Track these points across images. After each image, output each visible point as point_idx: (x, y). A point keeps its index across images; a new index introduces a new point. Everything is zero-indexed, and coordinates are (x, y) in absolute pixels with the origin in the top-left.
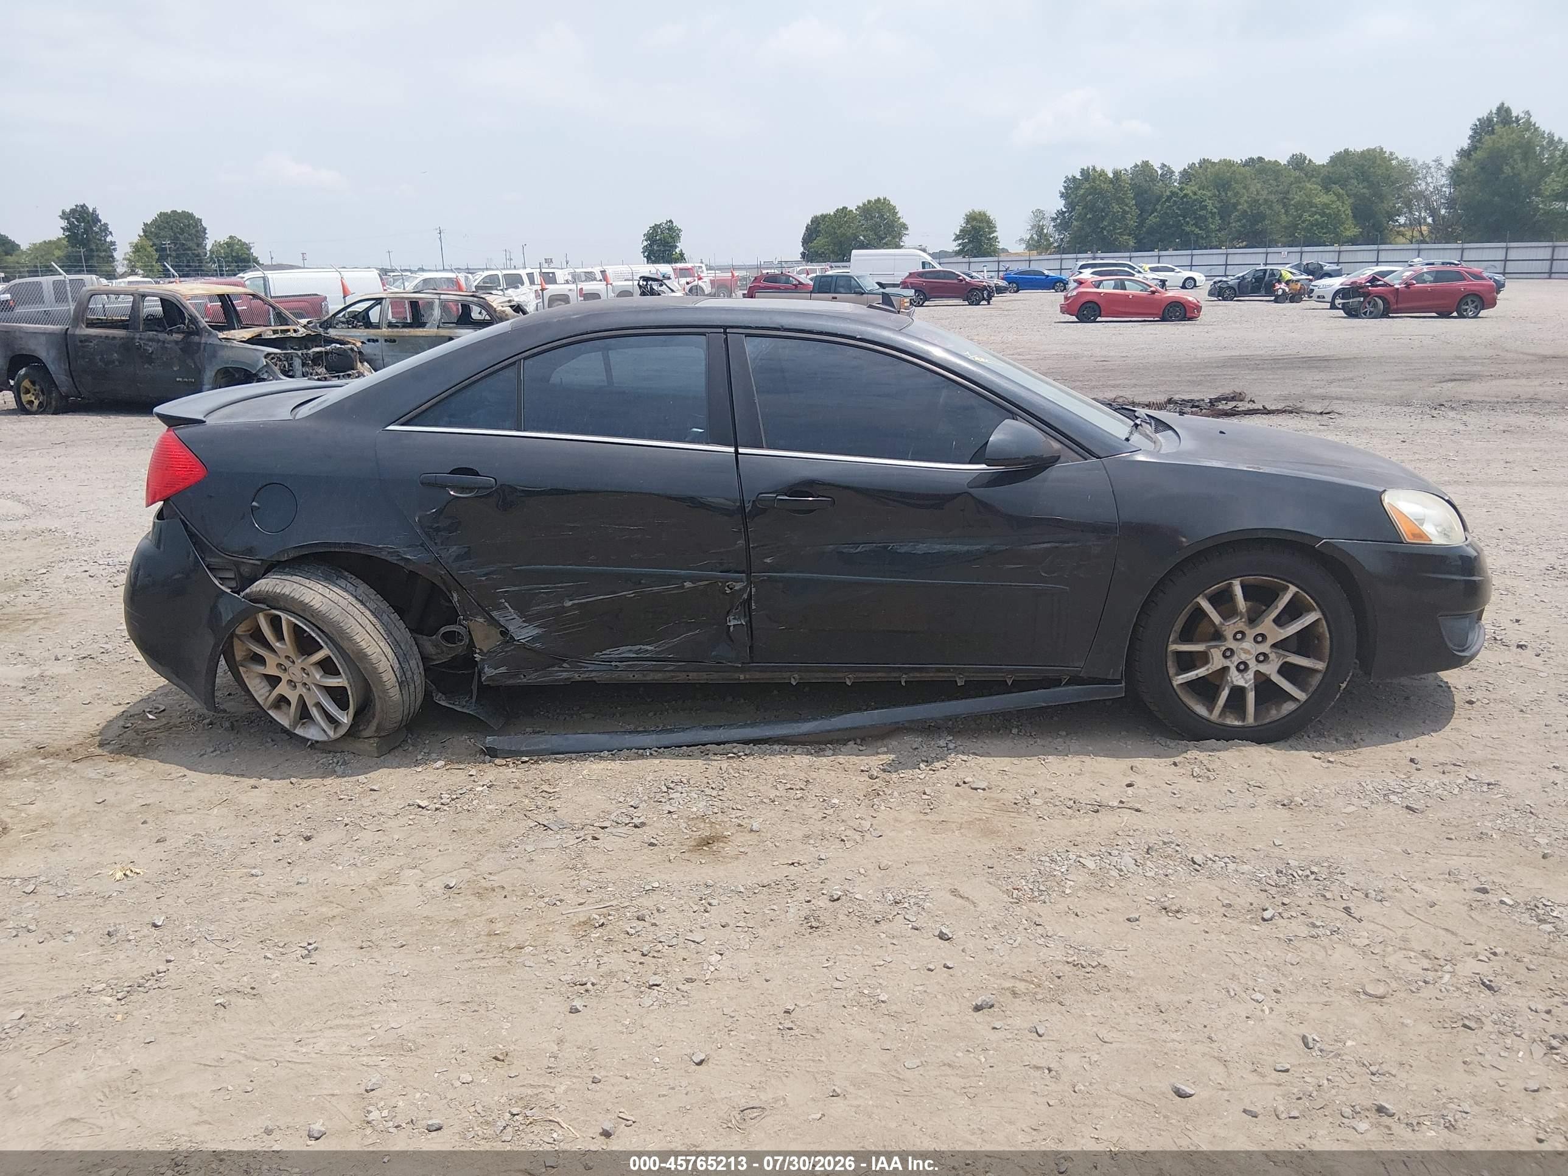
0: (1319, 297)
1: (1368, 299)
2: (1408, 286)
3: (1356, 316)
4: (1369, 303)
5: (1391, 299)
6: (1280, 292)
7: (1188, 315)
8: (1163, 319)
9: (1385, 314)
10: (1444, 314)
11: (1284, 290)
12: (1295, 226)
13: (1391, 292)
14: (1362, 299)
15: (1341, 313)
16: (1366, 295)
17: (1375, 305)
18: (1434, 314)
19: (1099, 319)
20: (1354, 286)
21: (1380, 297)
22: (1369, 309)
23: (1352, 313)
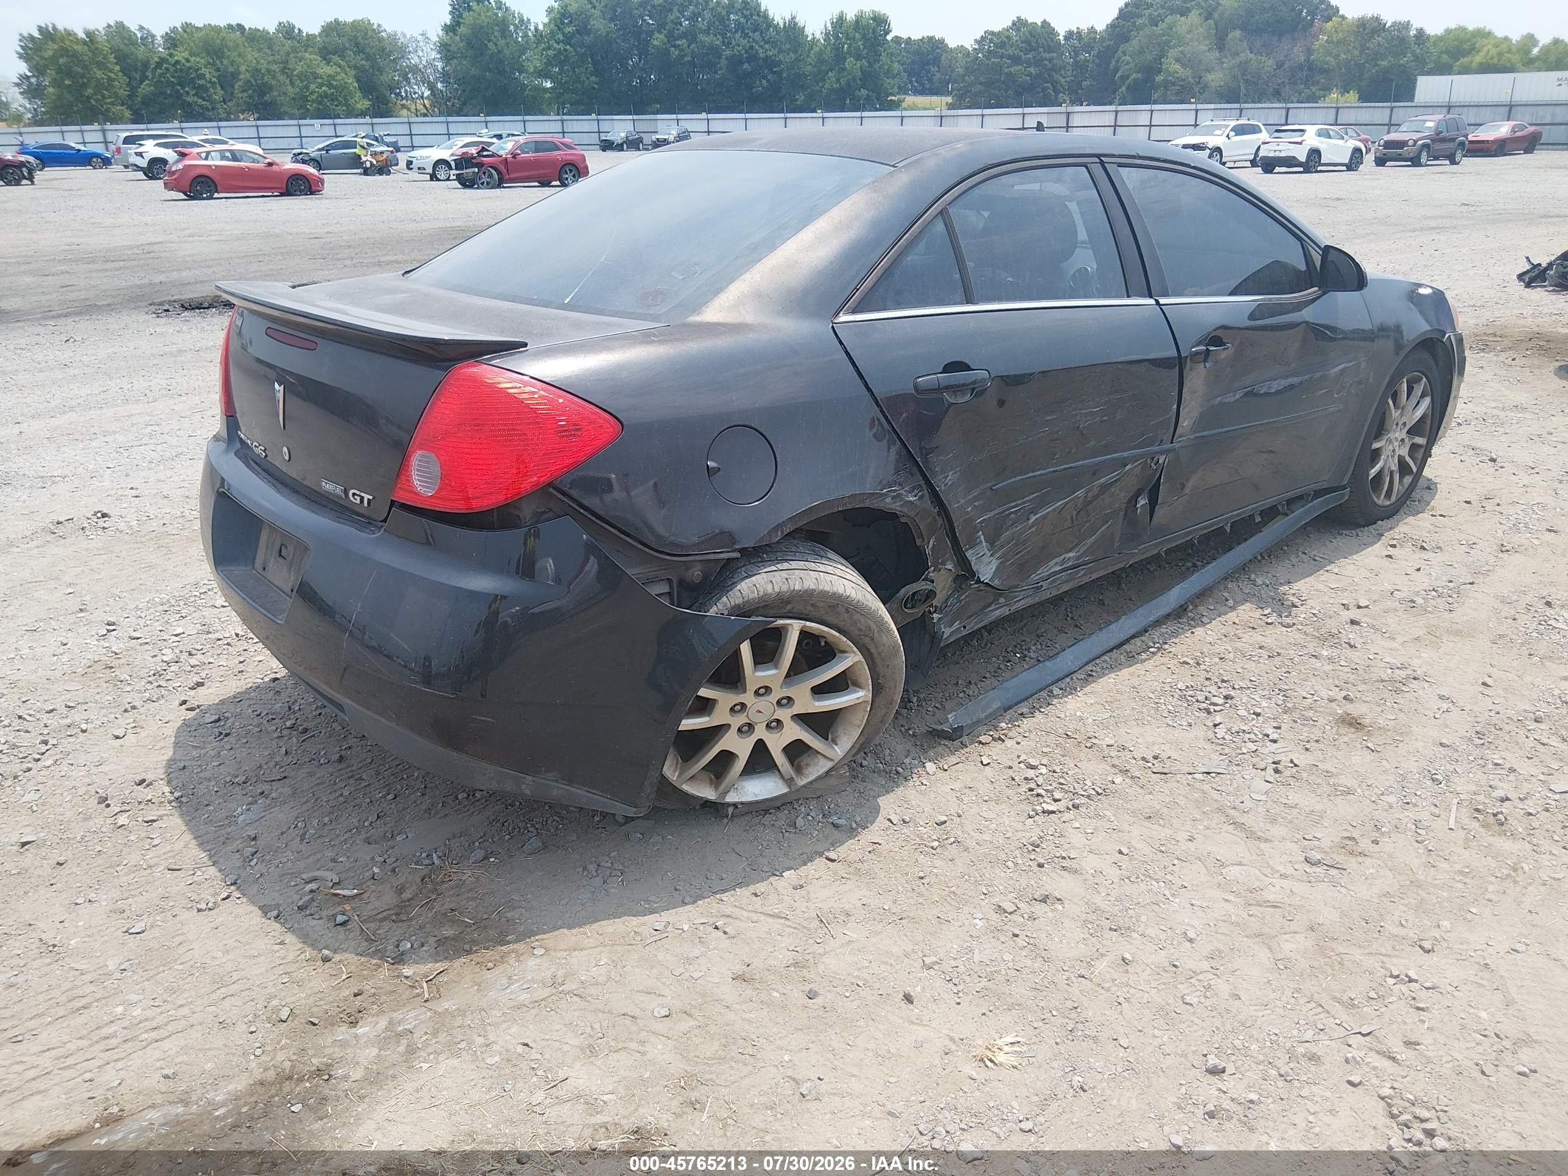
0: (419, 169)
1: (483, 169)
2: (514, 156)
3: (471, 187)
4: (484, 173)
5: (502, 168)
6: (368, 165)
7: (314, 188)
8: (282, 195)
9: (499, 185)
10: (545, 183)
11: (371, 163)
12: (305, 99)
13: (501, 162)
14: (476, 170)
15: (456, 184)
16: (480, 165)
17: (491, 176)
18: (537, 184)
19: (216, 195)
20: (465, 156)
21: (492, 167)
22: (485, 179)
23: (466, 183)
